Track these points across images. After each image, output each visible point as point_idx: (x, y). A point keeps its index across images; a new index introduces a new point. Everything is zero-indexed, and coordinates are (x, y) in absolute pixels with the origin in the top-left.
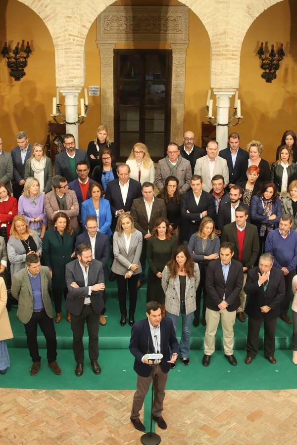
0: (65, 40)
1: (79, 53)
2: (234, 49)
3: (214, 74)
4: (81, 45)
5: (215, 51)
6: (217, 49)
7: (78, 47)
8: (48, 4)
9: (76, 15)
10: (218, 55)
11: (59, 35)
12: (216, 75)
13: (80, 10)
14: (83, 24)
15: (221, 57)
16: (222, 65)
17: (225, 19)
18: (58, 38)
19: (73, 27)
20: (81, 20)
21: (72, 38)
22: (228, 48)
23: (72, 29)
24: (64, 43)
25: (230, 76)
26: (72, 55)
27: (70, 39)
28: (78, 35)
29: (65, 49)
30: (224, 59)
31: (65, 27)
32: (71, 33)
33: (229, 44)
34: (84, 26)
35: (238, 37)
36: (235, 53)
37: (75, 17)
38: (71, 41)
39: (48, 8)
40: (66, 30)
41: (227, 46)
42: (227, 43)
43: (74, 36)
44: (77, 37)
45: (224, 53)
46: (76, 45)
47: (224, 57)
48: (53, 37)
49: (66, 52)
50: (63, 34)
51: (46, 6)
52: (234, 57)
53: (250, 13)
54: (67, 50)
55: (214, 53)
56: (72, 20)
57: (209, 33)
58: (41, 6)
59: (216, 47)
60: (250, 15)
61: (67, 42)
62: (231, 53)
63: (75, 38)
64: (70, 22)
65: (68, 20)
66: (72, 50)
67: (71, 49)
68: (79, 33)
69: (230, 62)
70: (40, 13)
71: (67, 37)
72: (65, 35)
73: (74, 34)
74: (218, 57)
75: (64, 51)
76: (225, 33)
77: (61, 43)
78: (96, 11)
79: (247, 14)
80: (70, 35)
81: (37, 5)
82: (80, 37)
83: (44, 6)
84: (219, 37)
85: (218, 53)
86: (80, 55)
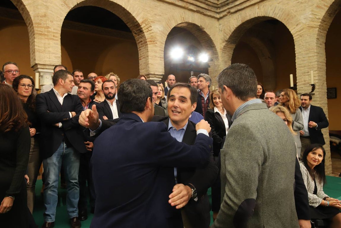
2: (55, 31)
3: (37, 51)
5: (37, 31)
6: (39, 29)
10: (41, 34)
12: (40, 52)
15: (43, 37)
16: (45, 44)
17: (45, 4)
22: (49, 30)
25: (53, 55)
30: (46, 38)
33: (50, 26)
35: (57, 21)
36: (56, 35)
41: (48, 27)
42: (48, 25)
45: (47, 33)
47: (46, 37)
52: (55, 38)
53: (67, 3)
55: (37, 32)
57: (30, 13)
59: (38, 27)
60: (66, 5)
62: (52, 34)
69: (51, 42)
74: (40, 37)
76: (45, 16)
79: (64, 4)
84: (40, 18)
85: (40, 33)
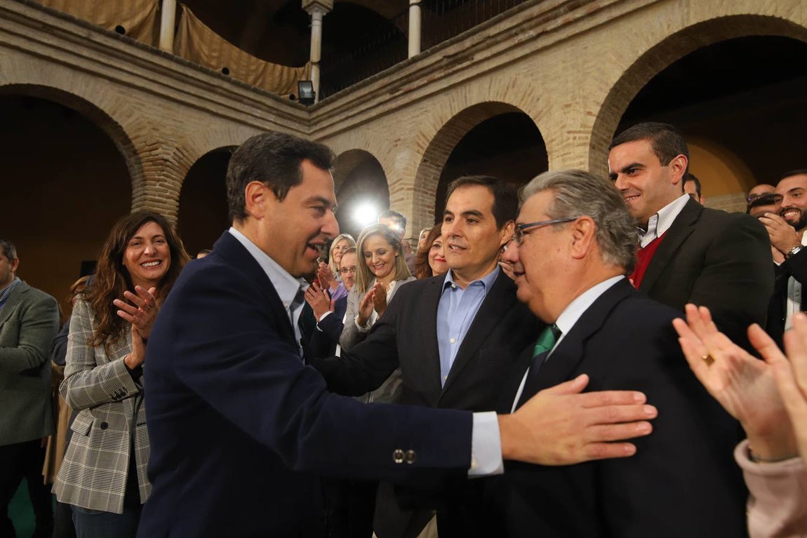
0: (562, 142)
1: (581, 157)
4: (584, 144)
7: (580, 147)
8: (541, 95)
9: (577, 100)
11: (554, 137)
13: (583, 90)
14: (588, 110)
18: (553, 141)
19: (573, 119)
20: (586, 106)
21: (571, 136)
23: (572, 122)
24: (560, 146)
26: (572, 162)
27: (569, 139)
28: (580, 129)
29: (562, 156)
31: (561, 122)
32: (571, 129)
34: (589, 113)
37: (577, 103)
38: (571, 141)
39: (540, 101)
40: (563, 127)
43: (575, 132)
44: (580, 132)
46: (578, 145)
48: (546, 142)
49: (564, 161)
50: (559, 133)
51: (538, 99)
54: (565, 156)
56: (572, 108)
58: (532, 100)
61: (565, 144)
63: (576, 135)
64: (569, 112)
65: (568, 109)
66: (572, 155)
67: (570, 153)
68: (582, 126)
70: (529, 112)
71: (566, 135)
72: (562, 135)
73: (575, 129)
75: (561, 158)
77: (556, 148)
78: (607, 84)
80: (569, 132)
81: (527, 101)
82: (584, 132)
83: (535, 100)
86: (582, 160)
